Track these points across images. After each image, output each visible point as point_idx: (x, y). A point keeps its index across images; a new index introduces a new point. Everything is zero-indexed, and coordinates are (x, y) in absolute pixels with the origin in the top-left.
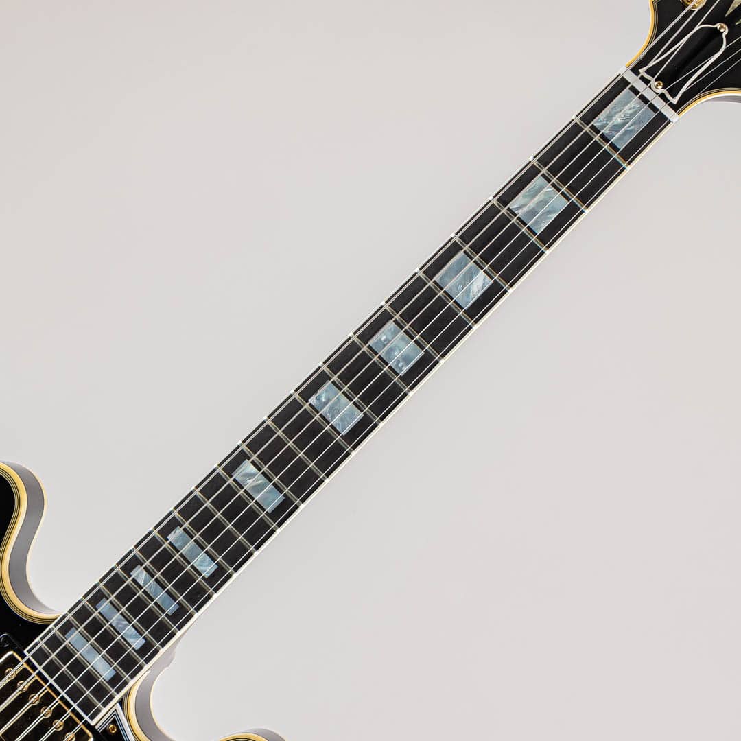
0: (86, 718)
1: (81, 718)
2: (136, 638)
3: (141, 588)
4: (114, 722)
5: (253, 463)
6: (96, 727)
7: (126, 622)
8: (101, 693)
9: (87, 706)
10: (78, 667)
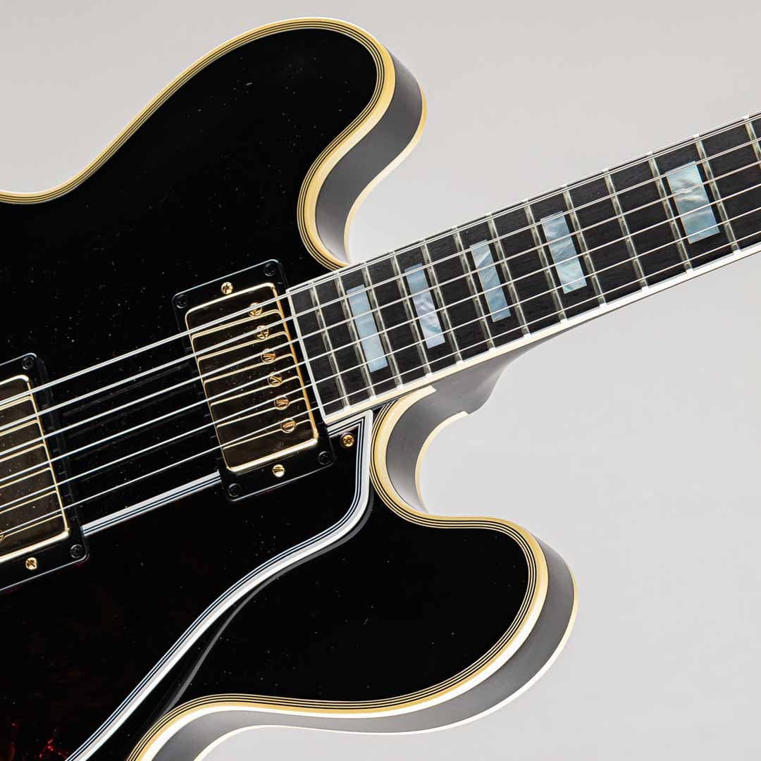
0: (321, 406)
1: (314, 404)
2: (435, 330)
3: (473, 268)
4: (354, 432)
5: (700, 167)
6: (329, 429)
7: (432, 306)
8: (355, 382)
9: (329, 392)
10: (343, 335)
